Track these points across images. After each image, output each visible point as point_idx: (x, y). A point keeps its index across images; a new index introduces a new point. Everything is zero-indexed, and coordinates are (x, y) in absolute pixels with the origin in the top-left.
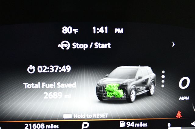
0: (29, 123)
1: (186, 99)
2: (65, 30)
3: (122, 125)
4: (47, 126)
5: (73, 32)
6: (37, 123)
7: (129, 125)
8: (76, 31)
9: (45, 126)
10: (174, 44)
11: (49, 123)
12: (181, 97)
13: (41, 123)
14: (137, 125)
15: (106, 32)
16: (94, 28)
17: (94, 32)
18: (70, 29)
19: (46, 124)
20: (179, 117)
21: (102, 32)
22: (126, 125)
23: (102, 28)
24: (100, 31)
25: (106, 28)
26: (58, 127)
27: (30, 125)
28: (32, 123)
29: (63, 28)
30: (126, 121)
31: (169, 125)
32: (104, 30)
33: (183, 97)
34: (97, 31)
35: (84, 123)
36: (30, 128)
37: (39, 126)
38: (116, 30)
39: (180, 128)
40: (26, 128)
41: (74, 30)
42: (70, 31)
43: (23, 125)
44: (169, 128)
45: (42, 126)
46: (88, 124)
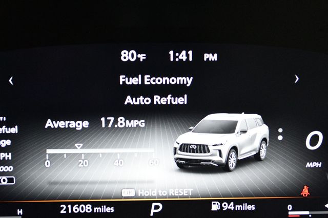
0: (67, 204)
1: (317, 166)
2: (126, 55)
3: (215, 207)
4: (95, 209)
5: (138, 59)
6: (79, 204)
7: (226, 207)
8: (142, 57)
9: (93, 208)
10: (298, 79)
11: (99, 204)
12: (308, 163)
13: (85, 203)
14: (238, 207)
15: (191, 59)
16: (171, 53)
17: (172, 59)
18: (133, 54)
19: (95, 204)
20: (305, 195)
21: (184, 58)
22: (222, 208)
23: (184, 52)
24: (180, 57)
25: (190, 52)
26: (113, 211)
27: (69, 206)
28: (73, 204)
29: (123, 52)
30: (221, 202)
31: (290, 207)
32: (187, 55)
33: (311, 163)
34: (175, 57)
35: (154, 205)
36: (70, 212)
37: (82, 208)
38: (207, 56)
39: (307, 213)
40: (62, 212)
41: (139, 56)
42: (133, 57)
43: (57, 206)
44: (290, 213)
45: (88, 209)
46: (161, 205)
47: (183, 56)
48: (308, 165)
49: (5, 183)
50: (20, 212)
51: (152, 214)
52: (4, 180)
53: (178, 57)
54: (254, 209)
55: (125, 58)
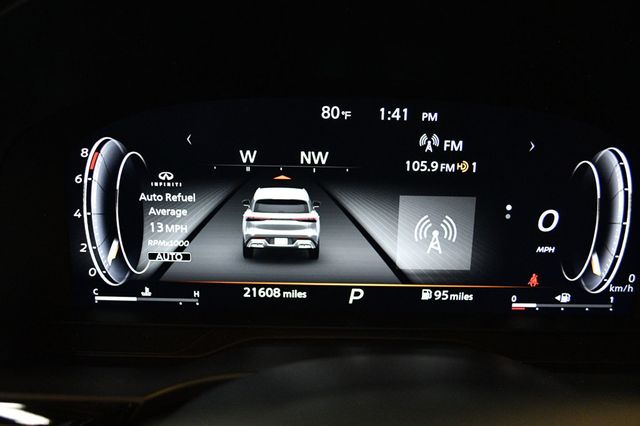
0: (251, 286)
1: (549, 252)
2: (327, 112)
3: (426, 296)
4: (284, 293)
5: (342, 116)
6: (266, 287)
7: (438, 295)
8: (347, 114)
9: (281, 293)
10: (533, 146)
11: (289, 288)
12: (539, 247)
13: (273, 287)
14: (454, 296)
15: (405, 119)
16: (382, 110)
17: (383, 118)
18: (335, 111)
19: (283, 288)
20: (533, 285)
21: (398, 117)
22: (434, 297)
23: (398, 110)
24: (393, 116)
25: (405, 110)
26: (305, 296)
27: (254, 289)
28: (258, 287)
29: (323, 109)
30: (434, 290)
31: (514, 298)
32: (402, 114)
33: (543, 247)
34: (386, 115)
35: (354, 291)
36: (255, 295)
37: (269, 292)
38: (424, 116)
39: (534, 305)
40: (246, 295)
41: (343, 113)
42: (335, 114)
43: (240, 289)
44: (514, 305)
45: (276, 293)
46: (362, 292)
47: (396, 115)
48: (539, 249)
49: (180, 260)
50: (197, 294)
51: (351, 302)
52: (179, 257)
53: (390, 116)
54: (471, 299)
55: (326, 115)
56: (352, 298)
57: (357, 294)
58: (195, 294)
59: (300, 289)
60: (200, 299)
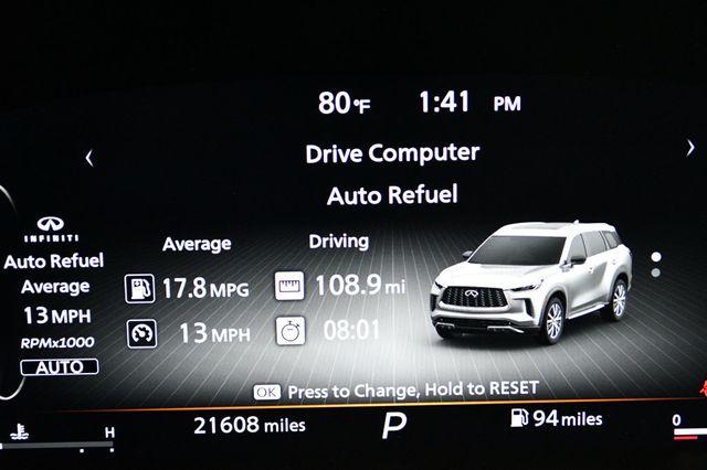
0: (207, 415)
2: (329, 102)
3: (517, 421)
4: (266, 425)
5: (354, 109)
6: (233, 414)
7: (541, 419)
8: (362, 105)
9: (261, 424)
10: (692, 147)
11: (275, 416)
13: (246, 414)
14: (568, 419)
15: (465, 109)
16: (424, 95)
17: (425, 109)
18: (343, 99)
19: (264, 416)
21: (452, 106)
22: (532, 421)
23: (451, 94)
24: (443, 105)
25: (464, 94)
26: (303, 429)
27: (213, 420)
28: (219, 416)
29: (322, 96)
30: (531, 408)
31: (677, 419)
32: (458, 100)
34: (432, 104)
35: (389, 415)
36: (214, 431)
37: (240, 423)
38: (498, 101)
40: (198, 431)
41: (356, 103)
42: (343, 105)
43: (188, 420)
44: (678, 432)
45: (252, 424)
46: (404, 417)
47: (449, 102)
49: (79, 373)
50: (110, 432)
51: (385, 436)
52: (77, 367)
53: (438, 104)
54: (600, 423)
55: (327, 107)
56: (387, 428)
57: (396, 421)
58: (107, 432)
59: (295, 415)
60: (116, 441)
